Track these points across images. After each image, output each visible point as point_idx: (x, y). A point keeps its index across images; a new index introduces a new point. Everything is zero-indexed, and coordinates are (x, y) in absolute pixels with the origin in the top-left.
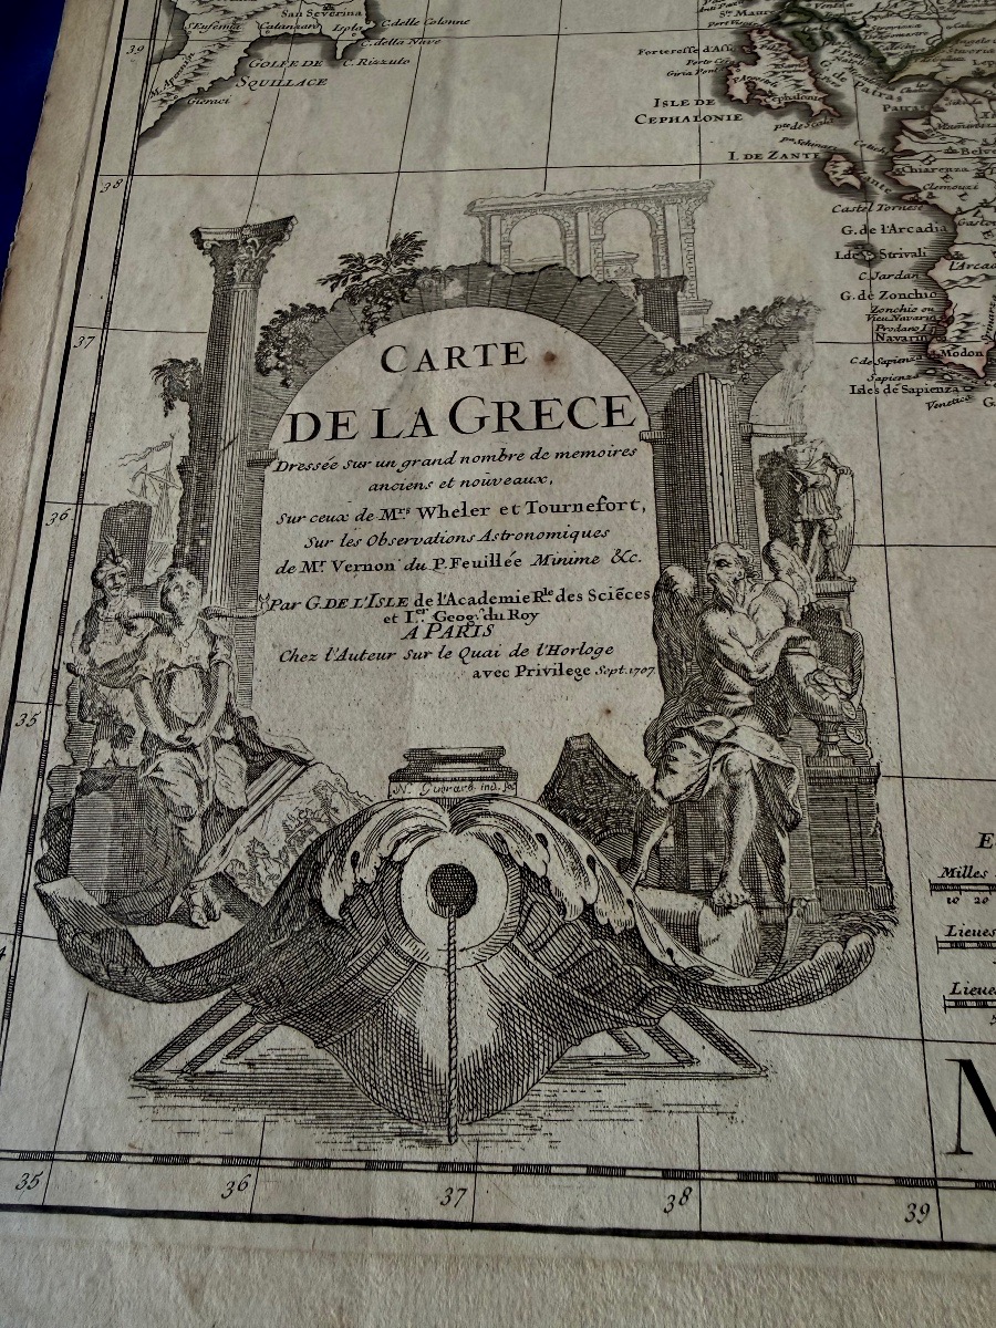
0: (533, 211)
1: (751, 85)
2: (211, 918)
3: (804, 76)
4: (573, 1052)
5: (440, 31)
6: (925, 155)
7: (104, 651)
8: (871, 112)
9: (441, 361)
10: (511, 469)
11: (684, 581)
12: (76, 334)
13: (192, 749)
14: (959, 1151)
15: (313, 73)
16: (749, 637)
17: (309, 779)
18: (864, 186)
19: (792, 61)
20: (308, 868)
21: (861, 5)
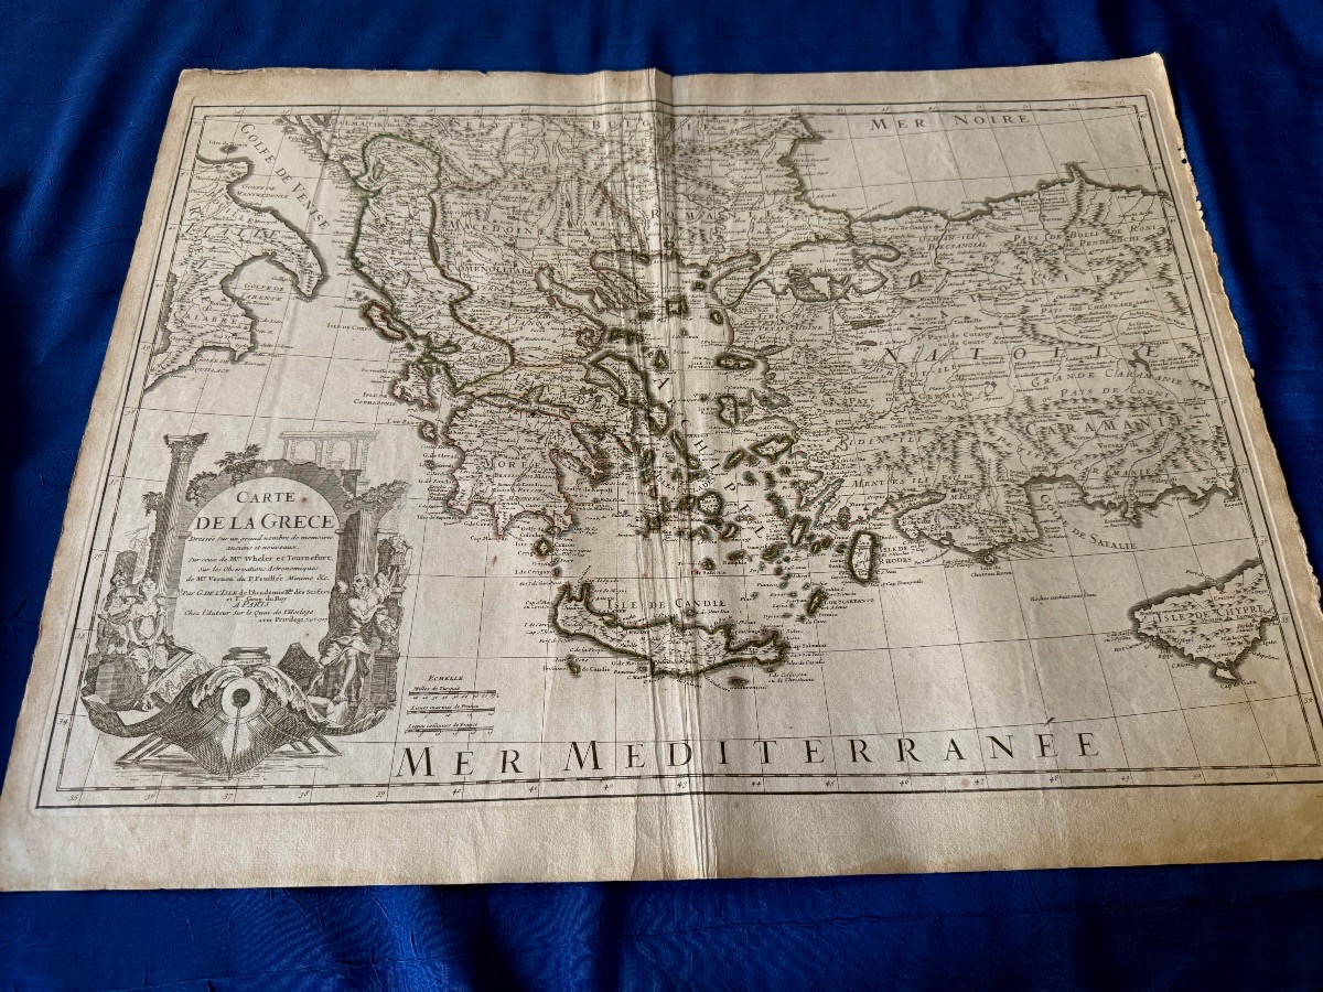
0: (306, 439)
1: (403, 389)
2: (149, 708)
3: (424, 388)
4: (276, 750)
5: (281, 351)
6: (461, 426)
7: (114, 610)
8: (446, 405)
9: (261, 499)
10: (283, 543)
11: (343, 587)
12: (110, 478)
13: (148, 647)
14: (399, 775)
15: (224, 366)
16: (363, 608)
17: (192, 659)
18: (435, 438)
19: (422, 381)
20: (188, 690)
21: (455, 357)
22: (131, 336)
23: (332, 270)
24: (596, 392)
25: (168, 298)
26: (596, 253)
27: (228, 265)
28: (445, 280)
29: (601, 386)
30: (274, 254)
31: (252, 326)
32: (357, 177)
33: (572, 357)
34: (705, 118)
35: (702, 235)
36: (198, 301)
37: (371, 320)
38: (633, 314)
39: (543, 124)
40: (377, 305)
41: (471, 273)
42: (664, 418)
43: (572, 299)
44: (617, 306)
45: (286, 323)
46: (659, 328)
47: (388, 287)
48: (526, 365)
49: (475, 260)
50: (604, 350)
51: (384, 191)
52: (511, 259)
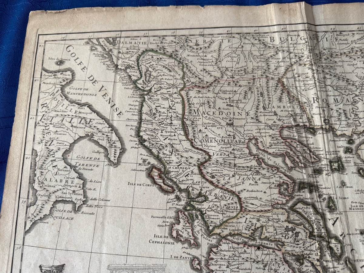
0: (123, 270)
1: (177, 232)
3: (190, 230)
5: (102, 203)
6: (216, 260)
8: (205, 243)
15: (70, 215)
18: (201, 269)
19: (188, 225)
21: (205, 205)
22: (14, 194)
23: (128, 145)
24: (295, 229)
25: (33, 167)
26: (282, 128)
27: (65, 143)
28: (193, 149)
29: (298, 225)
30: (92, 135)
31: (84, 185)
32: (137, 80)
33: (278, 204)
34: (335, 33)
35: (345, 114)
36: (51, 168)
37: (153, 178)
38: (310, 170)
39: (241, 40)
40: (156, 168)
41: (209, 144)
42: (339, 247)
43: (272, 161)
44: (300, 165)
45: (104, 183)
46: (327, 180)
47: (161, 155)
48: (250, 211)
49: (210, 135)
50: (297, 197)
51: (153, 90)
52: (232, 134)
